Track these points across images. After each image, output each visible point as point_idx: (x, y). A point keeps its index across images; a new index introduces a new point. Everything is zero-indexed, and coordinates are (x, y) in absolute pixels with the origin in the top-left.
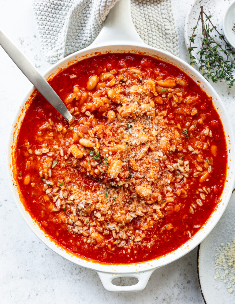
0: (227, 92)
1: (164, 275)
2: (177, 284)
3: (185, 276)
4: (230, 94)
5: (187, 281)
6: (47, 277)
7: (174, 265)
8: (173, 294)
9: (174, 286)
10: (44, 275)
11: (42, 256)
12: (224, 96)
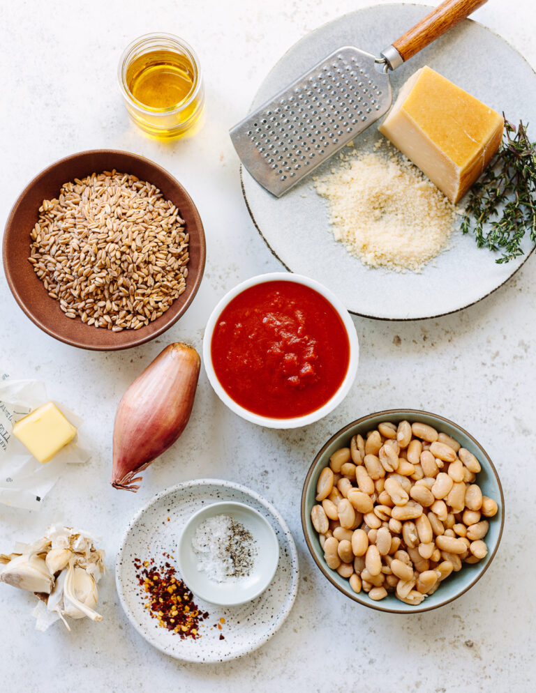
0: (421, 335)
1: (329, 651)
2: (352, 666)
3: (364, 651)
4: (427, 340)
5: (369, 660)
6: (130, 663)
7: (345, 634)
8: (346, 683)
9: (347, 669)
10: (125, 659)
11: (121, 627)
12: (416, 343)
